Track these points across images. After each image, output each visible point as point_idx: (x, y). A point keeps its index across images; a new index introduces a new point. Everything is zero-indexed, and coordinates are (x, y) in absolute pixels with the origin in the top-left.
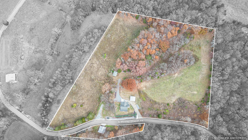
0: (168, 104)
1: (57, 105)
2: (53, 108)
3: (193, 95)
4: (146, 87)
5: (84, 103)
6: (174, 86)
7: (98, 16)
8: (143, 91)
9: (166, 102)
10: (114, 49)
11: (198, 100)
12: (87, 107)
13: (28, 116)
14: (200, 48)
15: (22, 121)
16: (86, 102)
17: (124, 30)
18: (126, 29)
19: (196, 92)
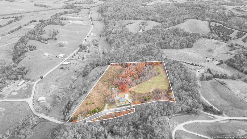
0: (149, 93)
1: (75, 106)
2: (73, 107)
3: (162, 86)
4: (134, 89)
5: (94, 102)
6: (150, 85)
7: (99, 68)
8: (132, 91)
9: (148, 92)
10: (111, 79)
11: (166, 88)
12: (97, 104)
13: (52, 118)
14: (159, 69)
15: (48, 121)
16: (96, 102)
17: (116, 71)
18: (117, 71)
19: (163, 85)
